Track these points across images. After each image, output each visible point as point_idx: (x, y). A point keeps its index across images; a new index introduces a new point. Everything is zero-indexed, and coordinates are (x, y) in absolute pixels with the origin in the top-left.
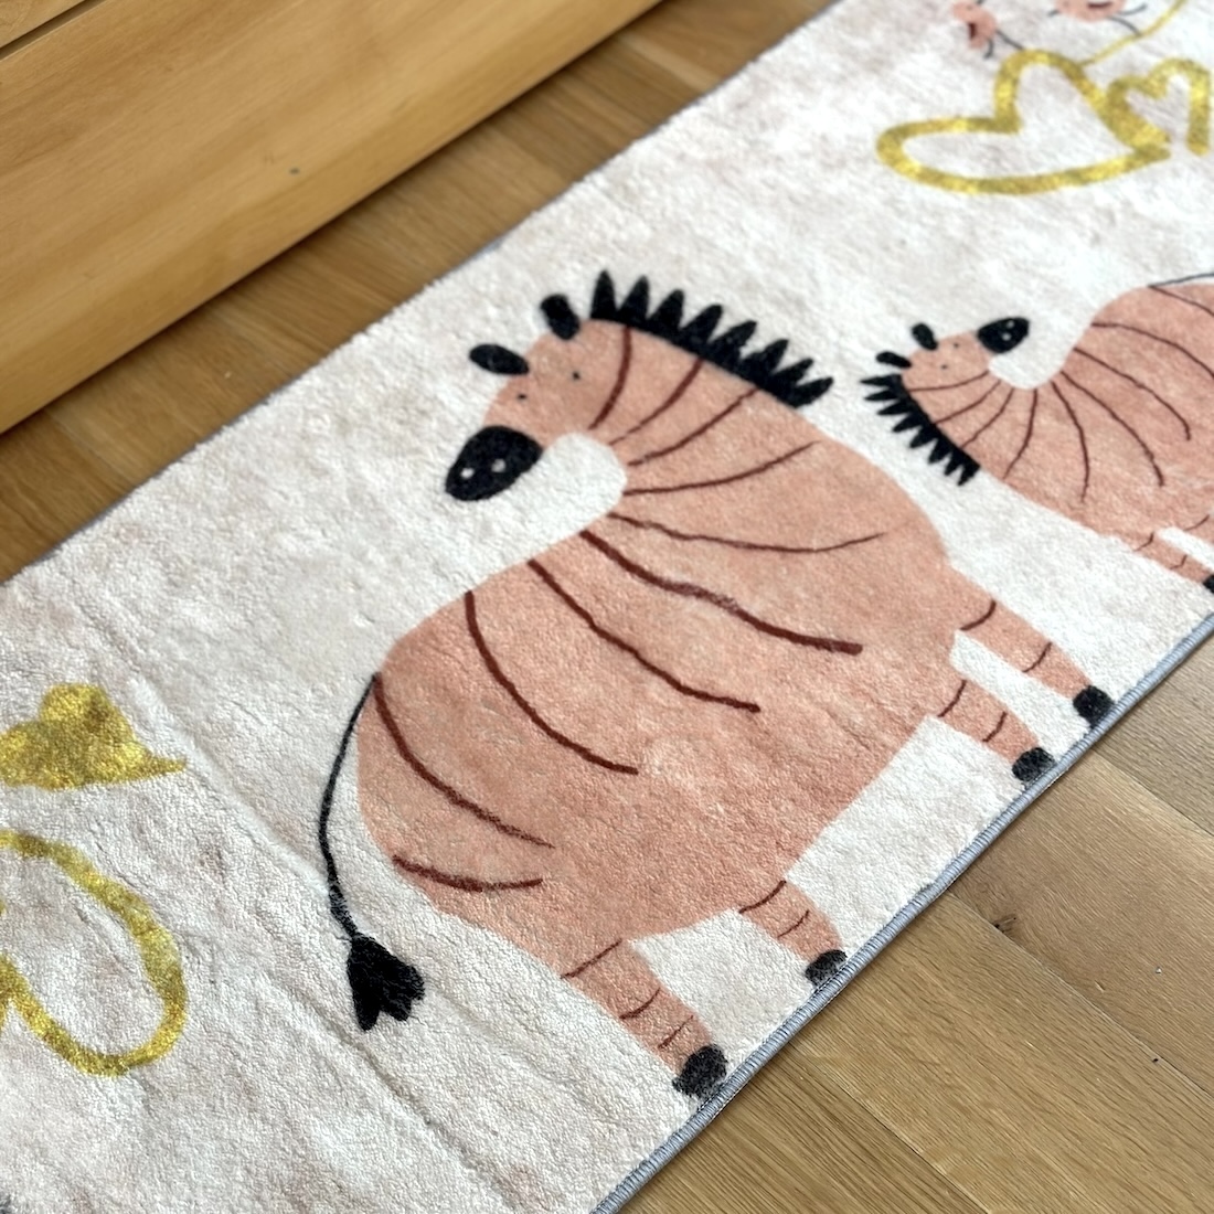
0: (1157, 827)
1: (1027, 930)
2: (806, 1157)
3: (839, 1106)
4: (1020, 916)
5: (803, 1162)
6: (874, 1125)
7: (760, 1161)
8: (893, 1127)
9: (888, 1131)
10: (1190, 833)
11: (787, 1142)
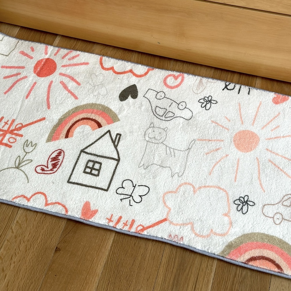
1: (58, 254)
3: (3, 236)
4: (61, 251)
6: (2, 244)
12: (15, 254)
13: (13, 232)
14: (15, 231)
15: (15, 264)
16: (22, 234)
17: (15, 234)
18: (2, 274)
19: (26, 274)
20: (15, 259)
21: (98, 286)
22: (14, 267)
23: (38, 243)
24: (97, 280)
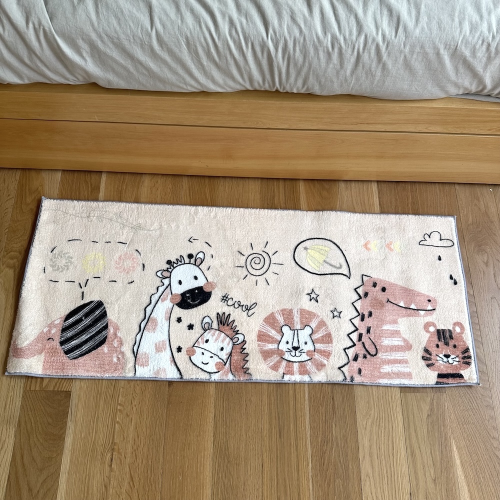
6: (118, 392)
9: (119, 395)
12: (133, 399)
15: (137, 406)
18: (128, 419)
19: (150, 413)
20: (135, 403)
22: (136, 410)
24: (212, 400)
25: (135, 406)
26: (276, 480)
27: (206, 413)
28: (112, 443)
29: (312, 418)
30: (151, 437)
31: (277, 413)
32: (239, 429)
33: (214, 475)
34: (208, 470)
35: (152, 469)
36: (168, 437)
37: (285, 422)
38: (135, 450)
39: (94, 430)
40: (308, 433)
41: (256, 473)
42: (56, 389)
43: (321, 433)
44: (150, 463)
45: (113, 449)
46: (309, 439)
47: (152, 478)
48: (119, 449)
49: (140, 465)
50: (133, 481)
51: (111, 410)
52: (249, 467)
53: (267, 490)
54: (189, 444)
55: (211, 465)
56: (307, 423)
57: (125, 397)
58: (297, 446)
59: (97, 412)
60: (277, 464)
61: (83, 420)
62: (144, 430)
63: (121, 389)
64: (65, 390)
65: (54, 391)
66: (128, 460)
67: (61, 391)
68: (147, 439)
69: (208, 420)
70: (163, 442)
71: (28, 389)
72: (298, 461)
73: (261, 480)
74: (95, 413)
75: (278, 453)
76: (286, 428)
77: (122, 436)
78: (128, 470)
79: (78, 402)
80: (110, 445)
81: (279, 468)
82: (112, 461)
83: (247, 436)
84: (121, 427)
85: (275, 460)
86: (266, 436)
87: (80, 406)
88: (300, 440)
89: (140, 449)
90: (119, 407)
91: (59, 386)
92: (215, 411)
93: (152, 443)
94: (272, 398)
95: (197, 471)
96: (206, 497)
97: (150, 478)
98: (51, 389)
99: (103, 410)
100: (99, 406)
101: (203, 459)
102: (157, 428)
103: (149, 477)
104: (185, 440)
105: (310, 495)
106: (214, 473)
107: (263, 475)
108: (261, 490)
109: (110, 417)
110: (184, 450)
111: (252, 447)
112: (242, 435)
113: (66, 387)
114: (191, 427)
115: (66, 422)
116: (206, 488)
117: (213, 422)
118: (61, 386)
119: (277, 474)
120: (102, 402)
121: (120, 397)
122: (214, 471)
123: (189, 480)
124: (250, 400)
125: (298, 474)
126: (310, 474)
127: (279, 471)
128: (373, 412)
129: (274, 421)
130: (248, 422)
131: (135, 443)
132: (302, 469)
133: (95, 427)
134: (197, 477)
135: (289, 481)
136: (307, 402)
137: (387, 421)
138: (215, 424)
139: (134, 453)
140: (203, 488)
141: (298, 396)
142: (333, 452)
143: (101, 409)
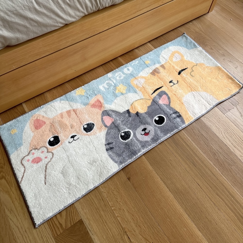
0: (150, 169)
1: (131, 180)
2: (98, 204)
3: (104, 198)
4: (131, 178)
5: (97, 204)
6: (107, 201)
7: (93, 203)
8: (109, 202)
9: (108, 202)
10: (153, 171)
11: (96, 201)
12: (116, 199)
13: (105, 193)
14: (105, 191)
15: (121, 201)
16: (109, 189)
17: (106, 192)
18: (121, 211)
19: (130, 200)
20: (119, 200)
21: (157, 174)
22: (122, 203)
23: (119, 184)
24: (154, 172)
25: (120, 201)
26: (209, 187)
27: (156, 180)
28: (123, 229)
29: (201, 149)
30: (139, 211)
31: (186, 157)
32: (176, 176)
33: (182, 206)
34: (178, 206)
35: (152, 226)
36: (147, 205)
37: (193, 159)
38: (137, 224)
39: (109, 230)
40: (205, 156)
41: (199, 190)
42: (72, 224)
43: (210, 152)
44: (149, 224)
45: (125, 232)
46: (207, 158)
47: (156, 231)
48: (128, 230)
49: (145, 229)
50: (148, 240)
51: (110, 212)
52: (194, 190)
53: (209, 194)
54: (160, 200)
55: (177, 202)
56: (201, 152)
57: (112, 201)
58: (205, 165)
59: (103, 220)
60: (204, 179)
61: (99, 229)
62: (133, 210)
63: (107, 199)
64: (78, 221)
65: (72, 226)
66: (137, 231)
67: (76, 223)
68: (138, 213)
69: (159, 183)
70: (147, 209)
71: (56, 235)
72: (211, 171)
73: (203, 192)
74: (103, 221)
75: (200, 174)
76: (194, 161)
77: (125, 222)
78: (141, 237)
79: (89, 221)
80: (122, 231)
81: (206, 180)
82: (129, 239)
83: (182, 176)
84: (121, 217)
85: (202, 178)
86: (189, 171)
87: (92, 223)
88: (204, 162)
89: (139, 221)
90: (113, 208)
91: (73, 221)
92: (159, 176)
93: (142, 213)
94: (179, 153)
95: (174, 211)
96: (187, 219)
97: (155, 232)
98: (70, 226)
99: (106, 216)
100: (102, 216)
101: (171, 203)
102: (139, 204)
103: (153, 231)
104: (157, 200)
105: (228, 182)
106: (181, 205)
107: (202, 189)
108: (207, 196)
109: (112, 217)
110: (160, 205)
111: (188, 180)
112: (179, 178)
113: (77, 219)
114: (154, 192)
115: (90, 237)
116: (184, 215)
117: (162, 182)
118: (74, 220)
119: (207, 184)
120: (102, 213)
121: (109, 203)
122: (181, 204)
123: (173, 218)
124: (170, 160)
125: (216, 177)
126: (220, 173)
127: (207, 182)
128: (221, 129)
129: (187, 162)
130: (177, 170)
131: (134, 220)
132: (215, 174)
133: (108, 228)
134: (176, 213)
135: (215, 183)
136: (194, 144)
137: (229, 129)
138: (164, 182)
139: (137, 225)
140: (182, 216)
141: (188, 144)
142: (221, 157)
143: (104, 216)
